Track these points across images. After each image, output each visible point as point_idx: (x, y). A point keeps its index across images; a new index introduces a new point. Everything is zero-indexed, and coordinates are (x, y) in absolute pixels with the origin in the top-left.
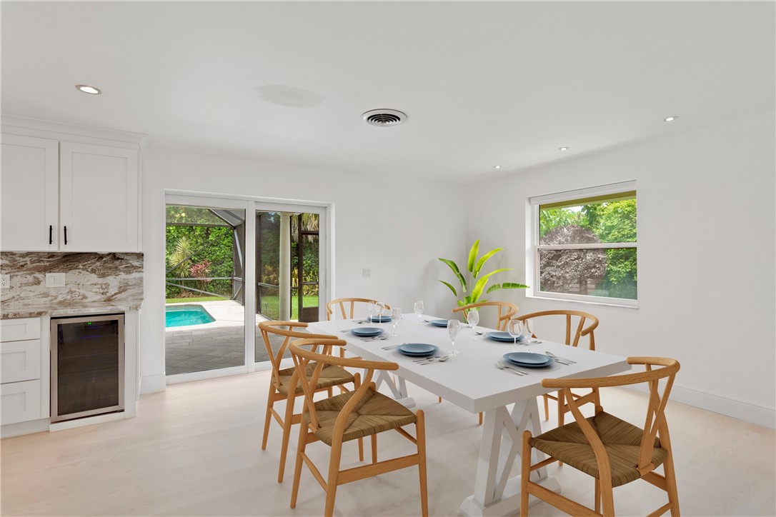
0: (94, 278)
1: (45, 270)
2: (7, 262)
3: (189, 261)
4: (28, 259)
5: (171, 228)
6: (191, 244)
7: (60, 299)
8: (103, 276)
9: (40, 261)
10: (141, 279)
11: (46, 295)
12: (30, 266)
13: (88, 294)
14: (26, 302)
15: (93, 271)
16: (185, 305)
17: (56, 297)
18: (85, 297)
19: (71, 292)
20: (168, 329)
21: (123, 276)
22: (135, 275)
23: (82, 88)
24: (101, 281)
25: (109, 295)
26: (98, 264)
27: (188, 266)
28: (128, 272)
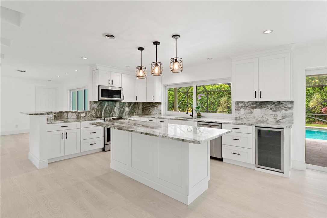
0: (271, 112)
1: (254, 108)
2: (243, 105)
3: (321, 105)
4: (249, 104)
5: (309, 89)
6: (322, 96)
7: (259, 119)
8: (275, 111)
9: (252, 105)
10: (292, 114)
11: (254, 117)
12: (249, 106)
13: (269, 119)
14: (248, 119)
15: (271, 109)
16: (318, 128)
17: (257, 119)
18: (268, 120)
19: (263, 117)
20: (307, 139)
21: (284, 111)
22: (289, 111)
23: (265, 32)
24: (274, 113)
25: (277, 119)
26: (273, 106)
27: (320, 108)
28: (286, 110)
